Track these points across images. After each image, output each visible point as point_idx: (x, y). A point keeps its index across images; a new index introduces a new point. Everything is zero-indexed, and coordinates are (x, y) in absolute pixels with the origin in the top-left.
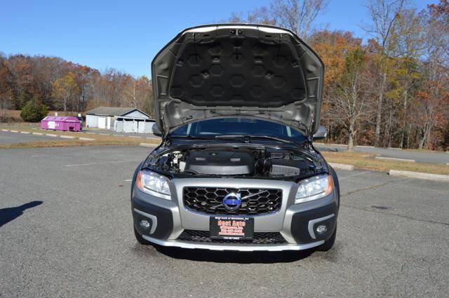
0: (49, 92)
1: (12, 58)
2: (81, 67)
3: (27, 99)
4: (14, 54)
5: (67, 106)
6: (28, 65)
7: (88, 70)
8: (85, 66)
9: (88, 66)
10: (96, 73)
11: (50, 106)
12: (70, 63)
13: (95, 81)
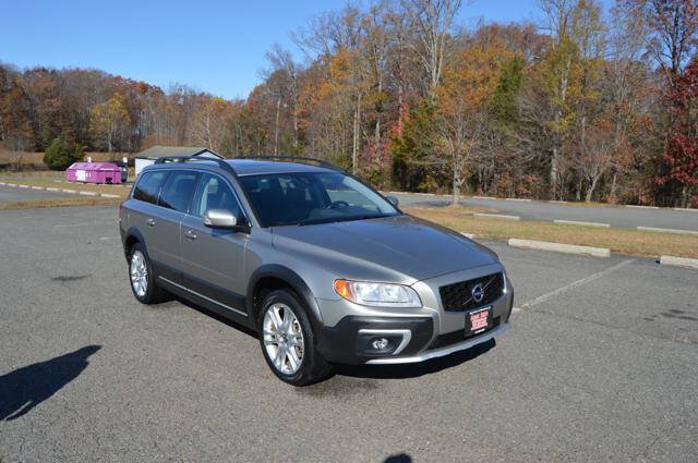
0: (86, 123)
1: (28, 72)
2: (135, 83)
3: (53, 136)
4: (31, 68)
5: (113, 145)
6: (53, 85)
7: (145, 88)
8: (142, 83)
9: (146, 82)
10: (158, 92)
11: (89, 145)
12: (119, 78)
13: (156, 104)
